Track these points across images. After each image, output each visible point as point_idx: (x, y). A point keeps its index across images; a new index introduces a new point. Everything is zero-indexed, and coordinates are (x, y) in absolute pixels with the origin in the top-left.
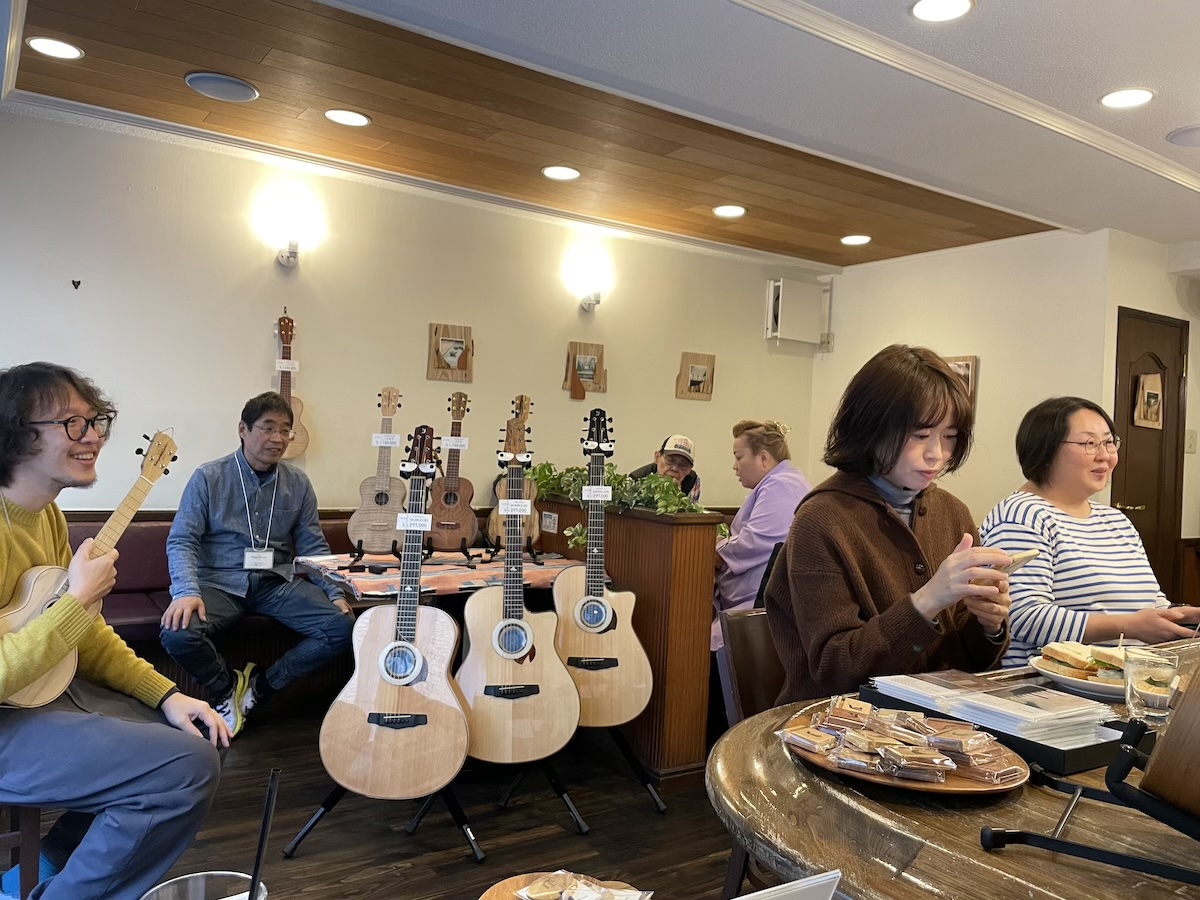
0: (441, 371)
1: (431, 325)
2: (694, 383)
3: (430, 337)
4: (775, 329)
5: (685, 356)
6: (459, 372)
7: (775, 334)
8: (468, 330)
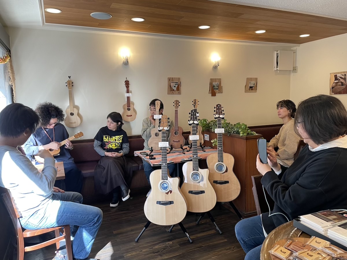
0: (172, 91)
1: (168, 78)
2: (251, 87)
3: (168, 82)
4: (277, 67)
5: (248, 79)
6: (177, 92)
7: (277, 69)
8: (179, 79)
